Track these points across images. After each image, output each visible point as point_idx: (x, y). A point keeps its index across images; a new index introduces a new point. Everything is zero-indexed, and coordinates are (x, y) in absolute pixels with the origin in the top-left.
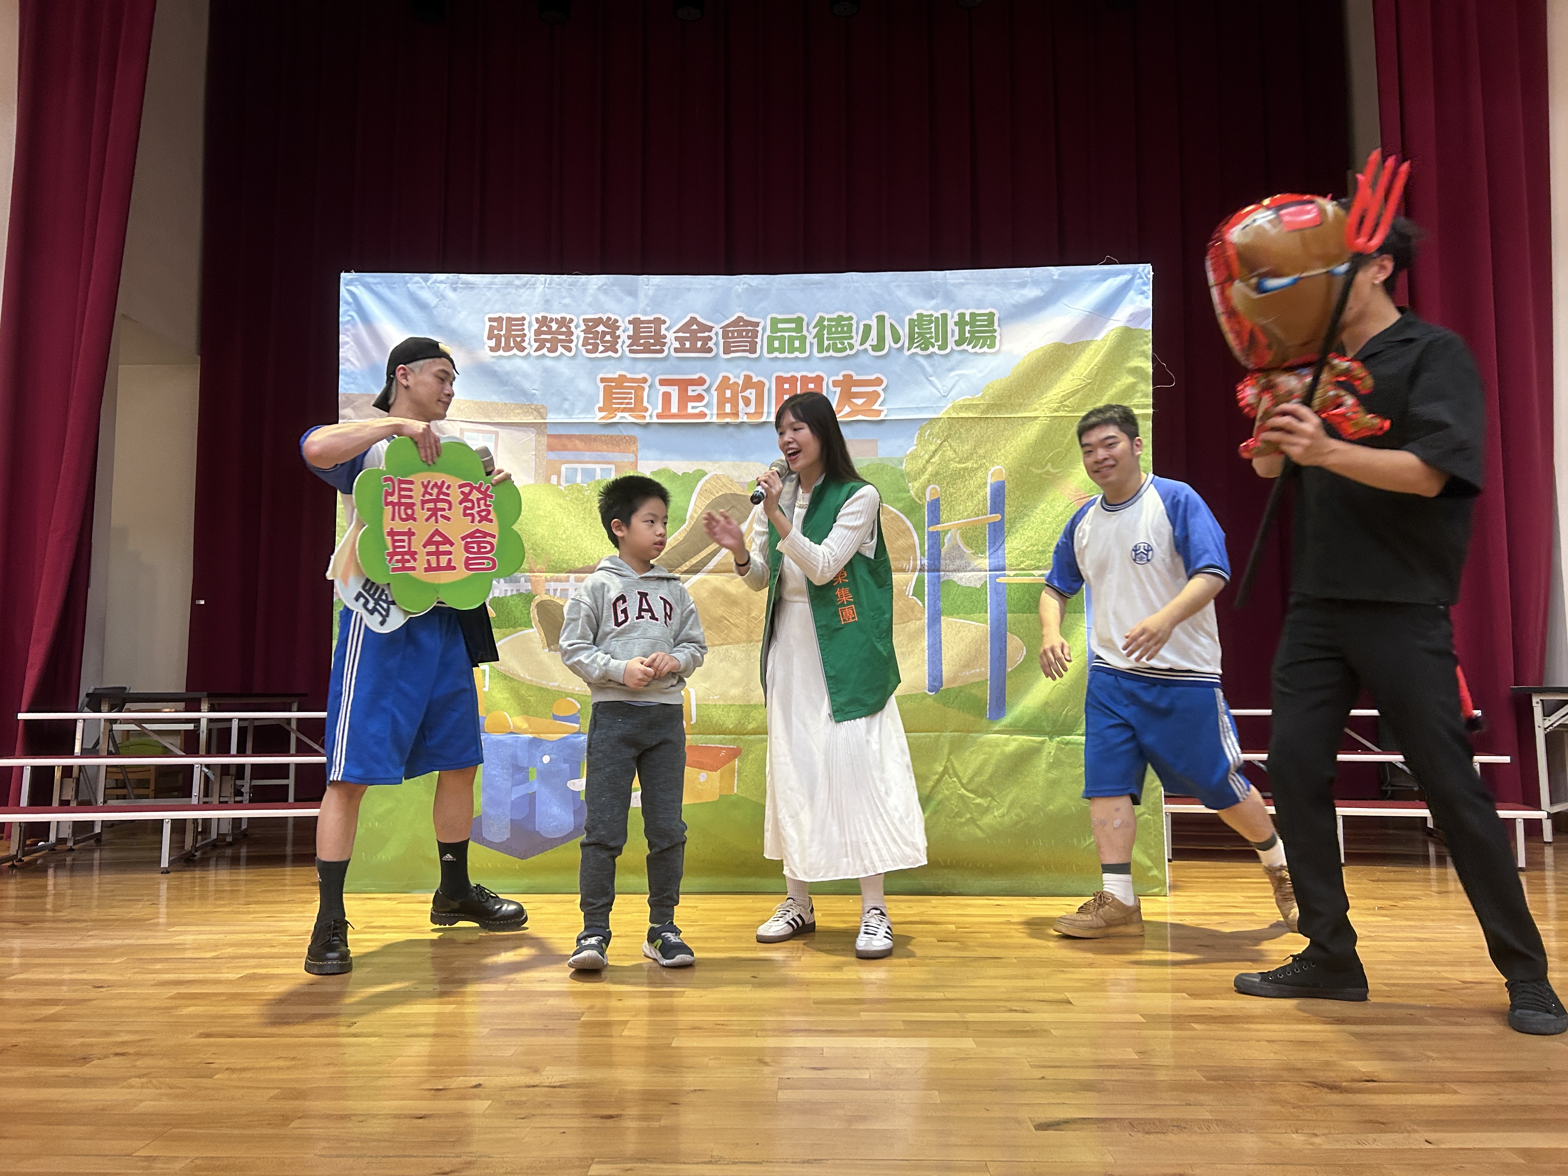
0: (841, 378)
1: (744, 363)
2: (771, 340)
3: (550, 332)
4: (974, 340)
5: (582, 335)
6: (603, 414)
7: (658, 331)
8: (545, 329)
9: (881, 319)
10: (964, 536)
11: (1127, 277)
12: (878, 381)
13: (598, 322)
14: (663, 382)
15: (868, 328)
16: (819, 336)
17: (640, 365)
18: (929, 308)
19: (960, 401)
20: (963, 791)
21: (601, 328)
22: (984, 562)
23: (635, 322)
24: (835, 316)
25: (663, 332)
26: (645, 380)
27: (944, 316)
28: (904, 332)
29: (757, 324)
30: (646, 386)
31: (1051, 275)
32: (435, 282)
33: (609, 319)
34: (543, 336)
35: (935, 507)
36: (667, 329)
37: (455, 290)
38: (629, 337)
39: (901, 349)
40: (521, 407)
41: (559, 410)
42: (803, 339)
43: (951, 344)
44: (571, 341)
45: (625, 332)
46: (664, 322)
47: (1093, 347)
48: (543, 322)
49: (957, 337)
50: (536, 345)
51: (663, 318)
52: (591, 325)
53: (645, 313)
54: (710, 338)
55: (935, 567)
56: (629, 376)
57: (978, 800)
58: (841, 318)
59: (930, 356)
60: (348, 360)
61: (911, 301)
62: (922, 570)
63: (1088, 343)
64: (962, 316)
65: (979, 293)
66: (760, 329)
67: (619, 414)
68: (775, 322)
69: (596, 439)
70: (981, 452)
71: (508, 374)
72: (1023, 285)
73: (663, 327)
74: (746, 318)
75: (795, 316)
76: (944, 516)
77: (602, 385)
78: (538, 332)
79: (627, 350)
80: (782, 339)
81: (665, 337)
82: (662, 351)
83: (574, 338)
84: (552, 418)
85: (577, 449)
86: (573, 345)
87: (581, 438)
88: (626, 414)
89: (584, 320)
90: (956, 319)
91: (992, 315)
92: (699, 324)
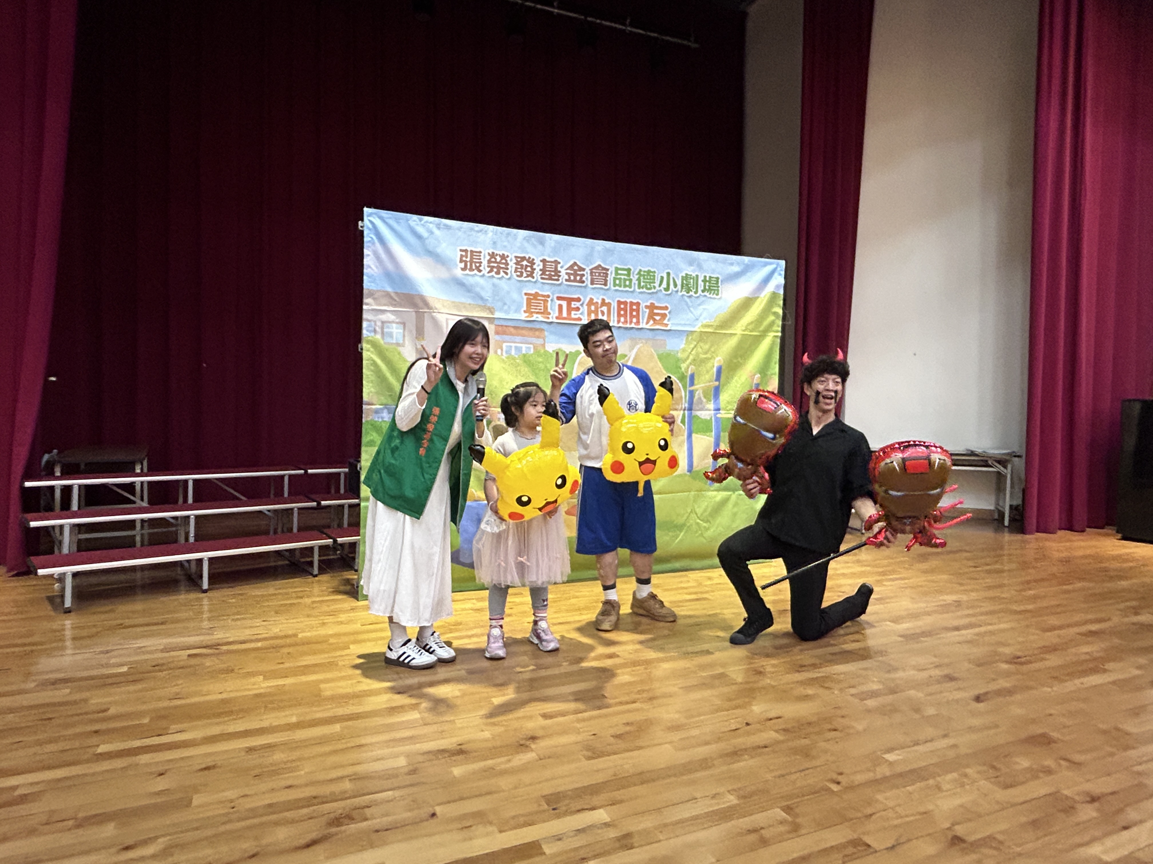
0: (648, 304)
1: (602, 292)
2: (615, 279)
3: (496, 262)
4: (710, 290)
5: (514, 266)
6: (527, 314)
7: (556, 268)
8: (493, 260)
9: (668, 274)
10: (704, 392)
11: (774, 266)
12: (666, 308)
13: (523, 259)
14: (559, 298)
15: (662, 278)
16: (639, 280)
17: (547, 287)
18: (691, 271)
19: (705, 322)
20: (698, 521)
21: (525, 263)
22: (711, 406)
23: (544, 261)
24: (646, 269)
25: (559, 269)
26: (548, 296)
27: (697, 276)
28: (679, 283)
29: (608, 270)
30: (549, 299)
31: (744, 261)
32: (427, 222)
33: (529, 258)
34: (492, 264)
35: (692, 377)
36: (562, 267)
37: (439, 228)
38: (541, 270)
39: (677, 291)
40: (480, 306)
41: (501, 310)
42: (630, 280)
43: (700, 292)
44: (508, 269)
45: (538, 266)
46: (559, 263)
47: (759, 300)
48: (493, 255)
49: (702, 288)
50: (488, 269)
51: (559, 260)
52: (520, 260)
53: (549, 256)
54: (583, 275)
55: (690, 409)
56: (540, 293)
57: (705, 524)
58: (649, 272)
59: (690, 297)
60: (370, 267)
61: (683, 266)
62: (684, 410)
63: (758, 297)
64: (705, 277)
65: (713, 266)
66: (609, 272)
67: (535, 315)
68: (617, 269)
69: (523, 328)
70: (712, 349)
71: (472, 286)
72: (732, 264)
73: (559, 266)
74: (603, 265)
75: (626, 267)
76: (696, 382)
77: (525, 297)
78: (489, 261)
79: (539, 277)
80: (620, 279)
81: (560, 272)
82: (558, 280)
83: (509, 267)
84: (497, 315)
85: (511, 334)
86: (508, 271)
87: (515, 328)
88: (539, 316)
89: (516, 257)
90: (703, 278)
91: (718, 278)
92: (578, 266)
